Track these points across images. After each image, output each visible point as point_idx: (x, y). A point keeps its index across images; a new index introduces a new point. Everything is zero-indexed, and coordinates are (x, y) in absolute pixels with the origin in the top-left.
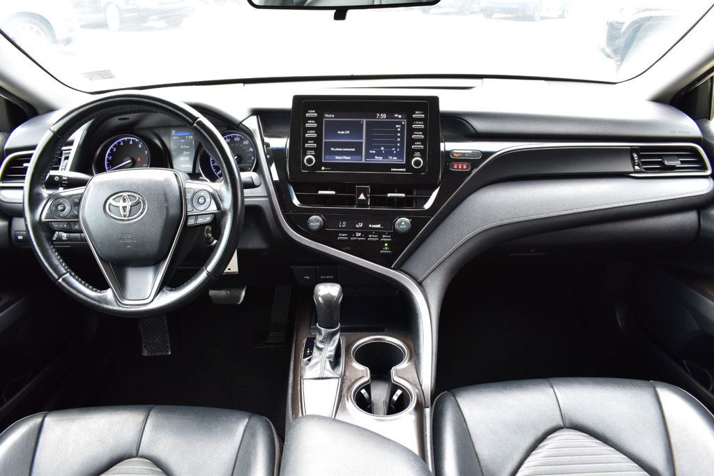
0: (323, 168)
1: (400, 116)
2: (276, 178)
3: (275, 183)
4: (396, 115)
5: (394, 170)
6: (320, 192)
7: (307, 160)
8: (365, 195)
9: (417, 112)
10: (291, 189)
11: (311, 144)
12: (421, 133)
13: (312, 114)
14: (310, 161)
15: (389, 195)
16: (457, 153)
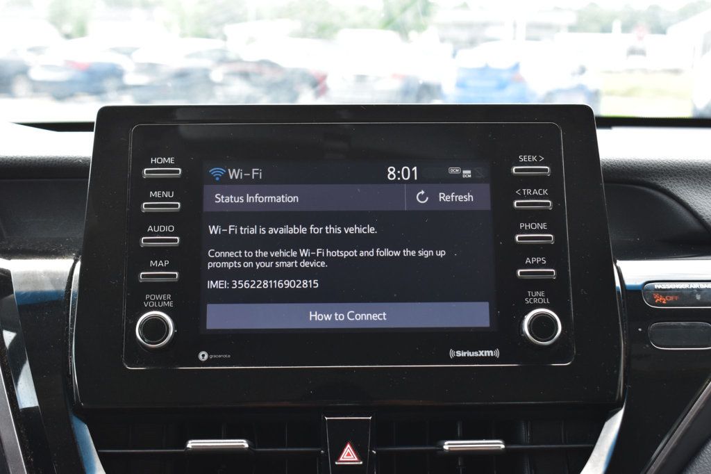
0: (203, 356)
1: (467, 173)
2: (27, 396)
3: (23, 418)
4: (454, 170)
5: (459, 354)
6: (191, 444)
7: (143, 327)
8: (358, 451)
9: (523, 159)
10: (85, 433)
11: (158, 272)
12: (543, 226)
13: (163, 166)
14: (154, 328)
15: (447, 445)
16: (664, 292)
